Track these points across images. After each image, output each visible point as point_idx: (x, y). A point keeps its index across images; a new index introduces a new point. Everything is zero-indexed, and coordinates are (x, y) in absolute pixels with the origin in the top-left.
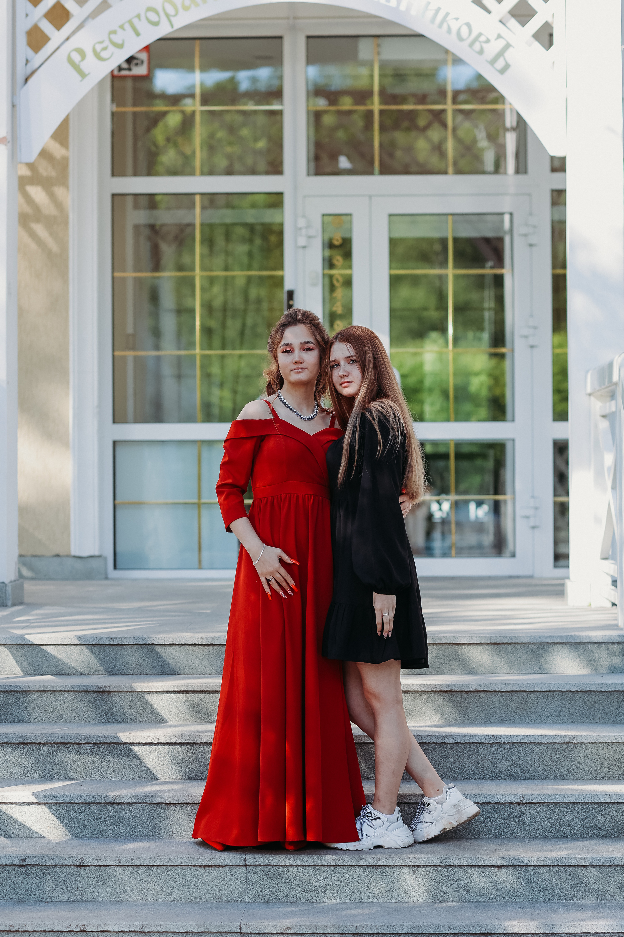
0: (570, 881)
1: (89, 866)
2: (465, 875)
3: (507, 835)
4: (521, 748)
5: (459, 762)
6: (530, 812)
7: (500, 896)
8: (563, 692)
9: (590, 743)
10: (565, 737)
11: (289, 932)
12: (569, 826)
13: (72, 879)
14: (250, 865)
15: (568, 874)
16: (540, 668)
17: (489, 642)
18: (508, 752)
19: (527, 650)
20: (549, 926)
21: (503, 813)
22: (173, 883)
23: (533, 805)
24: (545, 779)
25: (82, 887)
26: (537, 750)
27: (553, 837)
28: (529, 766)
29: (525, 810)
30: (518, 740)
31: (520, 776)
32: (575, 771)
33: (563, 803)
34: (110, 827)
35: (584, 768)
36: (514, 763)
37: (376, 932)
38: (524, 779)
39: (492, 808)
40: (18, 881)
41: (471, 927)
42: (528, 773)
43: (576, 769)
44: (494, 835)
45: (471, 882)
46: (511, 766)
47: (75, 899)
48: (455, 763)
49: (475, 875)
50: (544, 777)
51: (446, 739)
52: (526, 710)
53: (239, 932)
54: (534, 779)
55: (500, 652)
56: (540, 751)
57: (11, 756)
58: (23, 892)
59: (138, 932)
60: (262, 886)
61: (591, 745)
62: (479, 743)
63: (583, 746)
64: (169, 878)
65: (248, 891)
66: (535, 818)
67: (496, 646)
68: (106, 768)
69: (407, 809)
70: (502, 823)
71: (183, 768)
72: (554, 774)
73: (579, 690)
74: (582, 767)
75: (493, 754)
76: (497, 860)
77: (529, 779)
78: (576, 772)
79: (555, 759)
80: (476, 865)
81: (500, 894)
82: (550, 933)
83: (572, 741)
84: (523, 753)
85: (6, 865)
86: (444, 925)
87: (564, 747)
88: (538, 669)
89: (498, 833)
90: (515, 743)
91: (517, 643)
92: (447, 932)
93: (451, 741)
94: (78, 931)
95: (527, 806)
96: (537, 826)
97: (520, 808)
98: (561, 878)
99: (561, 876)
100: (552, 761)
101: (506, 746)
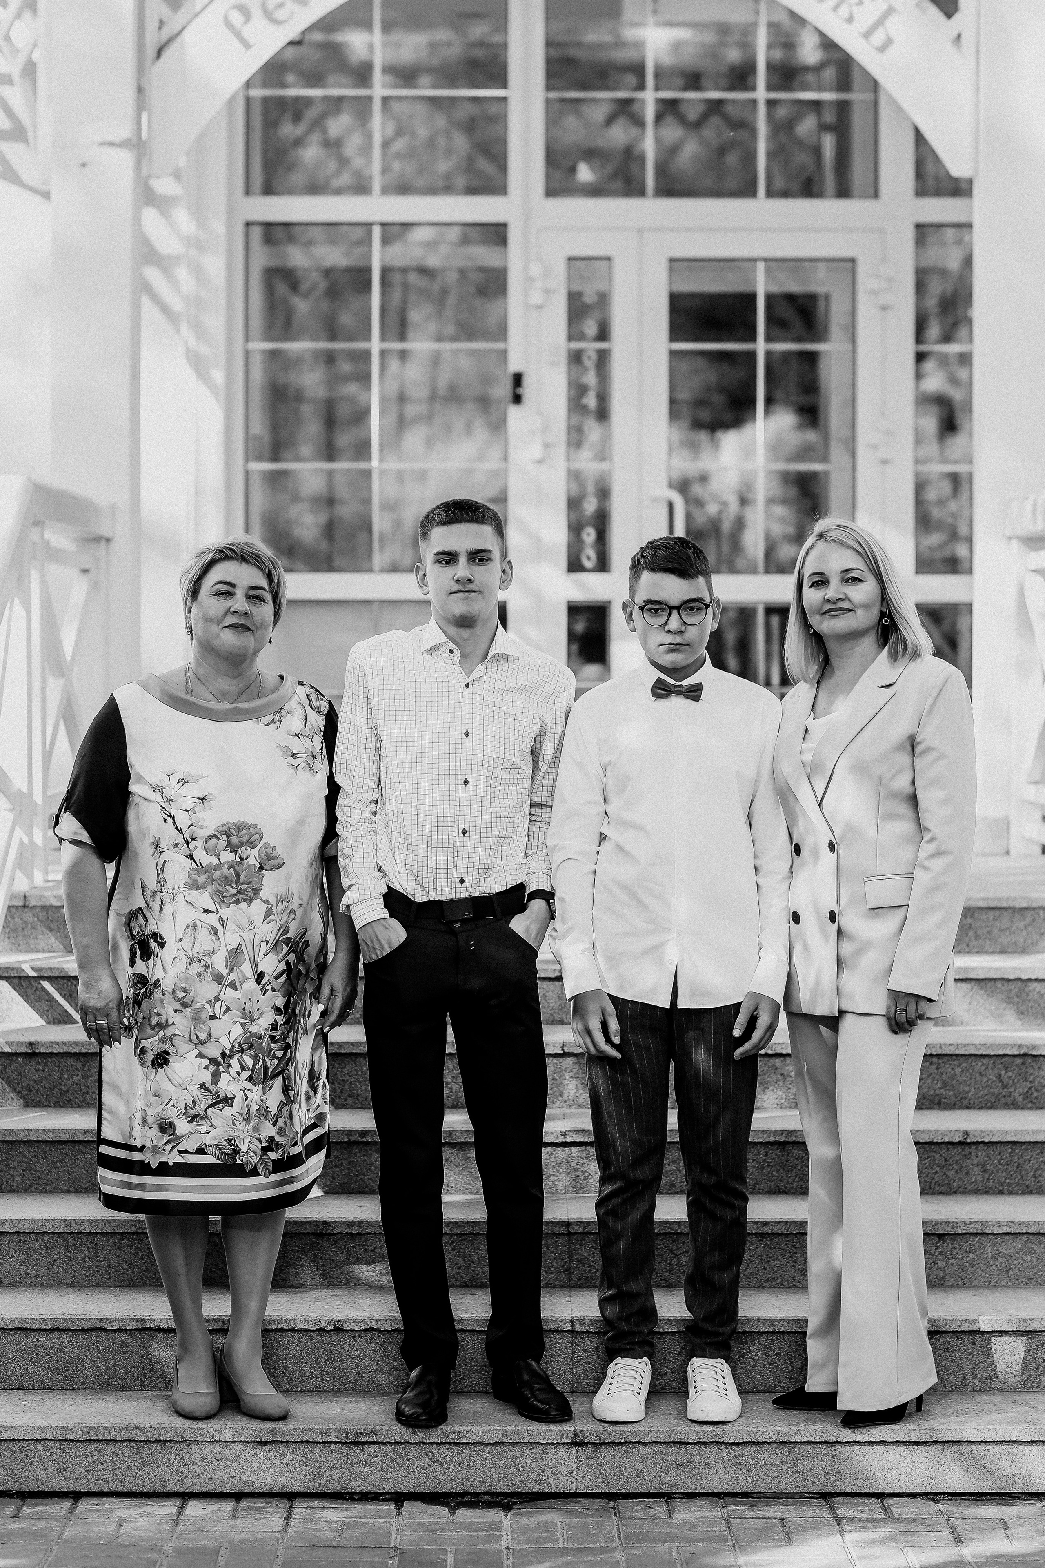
1: (334, 1234)
3: (943, 1189)
4: (956, 1062)
6: (979, 1156)
7: (943, 1278)
8: (1008, 980)
10: (1020, 1046)
12: (1034, 1176)
13: (310, 1253)
14: (576, 1233)
16: (968, 945)
18: (937, 1069)
20: (1024, 1320)
21: (937, 1157)
22: (460, 1260)
23: (981, 1145)
24: (990, 1108)
25: (323, 1265)
26: (979, 1065)
27: (1011, 1193)
28: (966, 1089)
29: (970, 1153)
30: (952, 1050)
31: (952, 1103)
32: (1034, 1096)
33: (1025, 1143)
34: (354, 1179)
36: (945, 1084)
37: (771, 1330)
38: (960, 1108)
42: (965, 1098)
43: (1035, 1094)
46: (940, 1088)
47: (314, 1283)
50: (989, 1105)
53: (570, 1331)
54: (974, 1108)
56: (983, 1068)
60: (592, 1264)
64: (454, 1253)
65: (572, 1270)
66: (984, 1165)
68: (338, 1090)
69: (796, 1151)
70: (936, 1172)
72: (1003, 1100)
73: (1033, 977)
77: (968, 1108)
78: (1036, 1098)
79: (1005, 1079)
81: (942, 1275)
83: (1031, 1052)
84: (958, 1070)
87: (1018, 1061)
88: (964, 946)
89: (930, 1187)
90: (947, 1055)
94: (331, 1330)
95: (974, 1147)
96: (987, 1176)
97: (963, 1150)
98: (1032, 1252)
99: (1033, 1249)
100: (1001, 1081)
101: (935, 1060)
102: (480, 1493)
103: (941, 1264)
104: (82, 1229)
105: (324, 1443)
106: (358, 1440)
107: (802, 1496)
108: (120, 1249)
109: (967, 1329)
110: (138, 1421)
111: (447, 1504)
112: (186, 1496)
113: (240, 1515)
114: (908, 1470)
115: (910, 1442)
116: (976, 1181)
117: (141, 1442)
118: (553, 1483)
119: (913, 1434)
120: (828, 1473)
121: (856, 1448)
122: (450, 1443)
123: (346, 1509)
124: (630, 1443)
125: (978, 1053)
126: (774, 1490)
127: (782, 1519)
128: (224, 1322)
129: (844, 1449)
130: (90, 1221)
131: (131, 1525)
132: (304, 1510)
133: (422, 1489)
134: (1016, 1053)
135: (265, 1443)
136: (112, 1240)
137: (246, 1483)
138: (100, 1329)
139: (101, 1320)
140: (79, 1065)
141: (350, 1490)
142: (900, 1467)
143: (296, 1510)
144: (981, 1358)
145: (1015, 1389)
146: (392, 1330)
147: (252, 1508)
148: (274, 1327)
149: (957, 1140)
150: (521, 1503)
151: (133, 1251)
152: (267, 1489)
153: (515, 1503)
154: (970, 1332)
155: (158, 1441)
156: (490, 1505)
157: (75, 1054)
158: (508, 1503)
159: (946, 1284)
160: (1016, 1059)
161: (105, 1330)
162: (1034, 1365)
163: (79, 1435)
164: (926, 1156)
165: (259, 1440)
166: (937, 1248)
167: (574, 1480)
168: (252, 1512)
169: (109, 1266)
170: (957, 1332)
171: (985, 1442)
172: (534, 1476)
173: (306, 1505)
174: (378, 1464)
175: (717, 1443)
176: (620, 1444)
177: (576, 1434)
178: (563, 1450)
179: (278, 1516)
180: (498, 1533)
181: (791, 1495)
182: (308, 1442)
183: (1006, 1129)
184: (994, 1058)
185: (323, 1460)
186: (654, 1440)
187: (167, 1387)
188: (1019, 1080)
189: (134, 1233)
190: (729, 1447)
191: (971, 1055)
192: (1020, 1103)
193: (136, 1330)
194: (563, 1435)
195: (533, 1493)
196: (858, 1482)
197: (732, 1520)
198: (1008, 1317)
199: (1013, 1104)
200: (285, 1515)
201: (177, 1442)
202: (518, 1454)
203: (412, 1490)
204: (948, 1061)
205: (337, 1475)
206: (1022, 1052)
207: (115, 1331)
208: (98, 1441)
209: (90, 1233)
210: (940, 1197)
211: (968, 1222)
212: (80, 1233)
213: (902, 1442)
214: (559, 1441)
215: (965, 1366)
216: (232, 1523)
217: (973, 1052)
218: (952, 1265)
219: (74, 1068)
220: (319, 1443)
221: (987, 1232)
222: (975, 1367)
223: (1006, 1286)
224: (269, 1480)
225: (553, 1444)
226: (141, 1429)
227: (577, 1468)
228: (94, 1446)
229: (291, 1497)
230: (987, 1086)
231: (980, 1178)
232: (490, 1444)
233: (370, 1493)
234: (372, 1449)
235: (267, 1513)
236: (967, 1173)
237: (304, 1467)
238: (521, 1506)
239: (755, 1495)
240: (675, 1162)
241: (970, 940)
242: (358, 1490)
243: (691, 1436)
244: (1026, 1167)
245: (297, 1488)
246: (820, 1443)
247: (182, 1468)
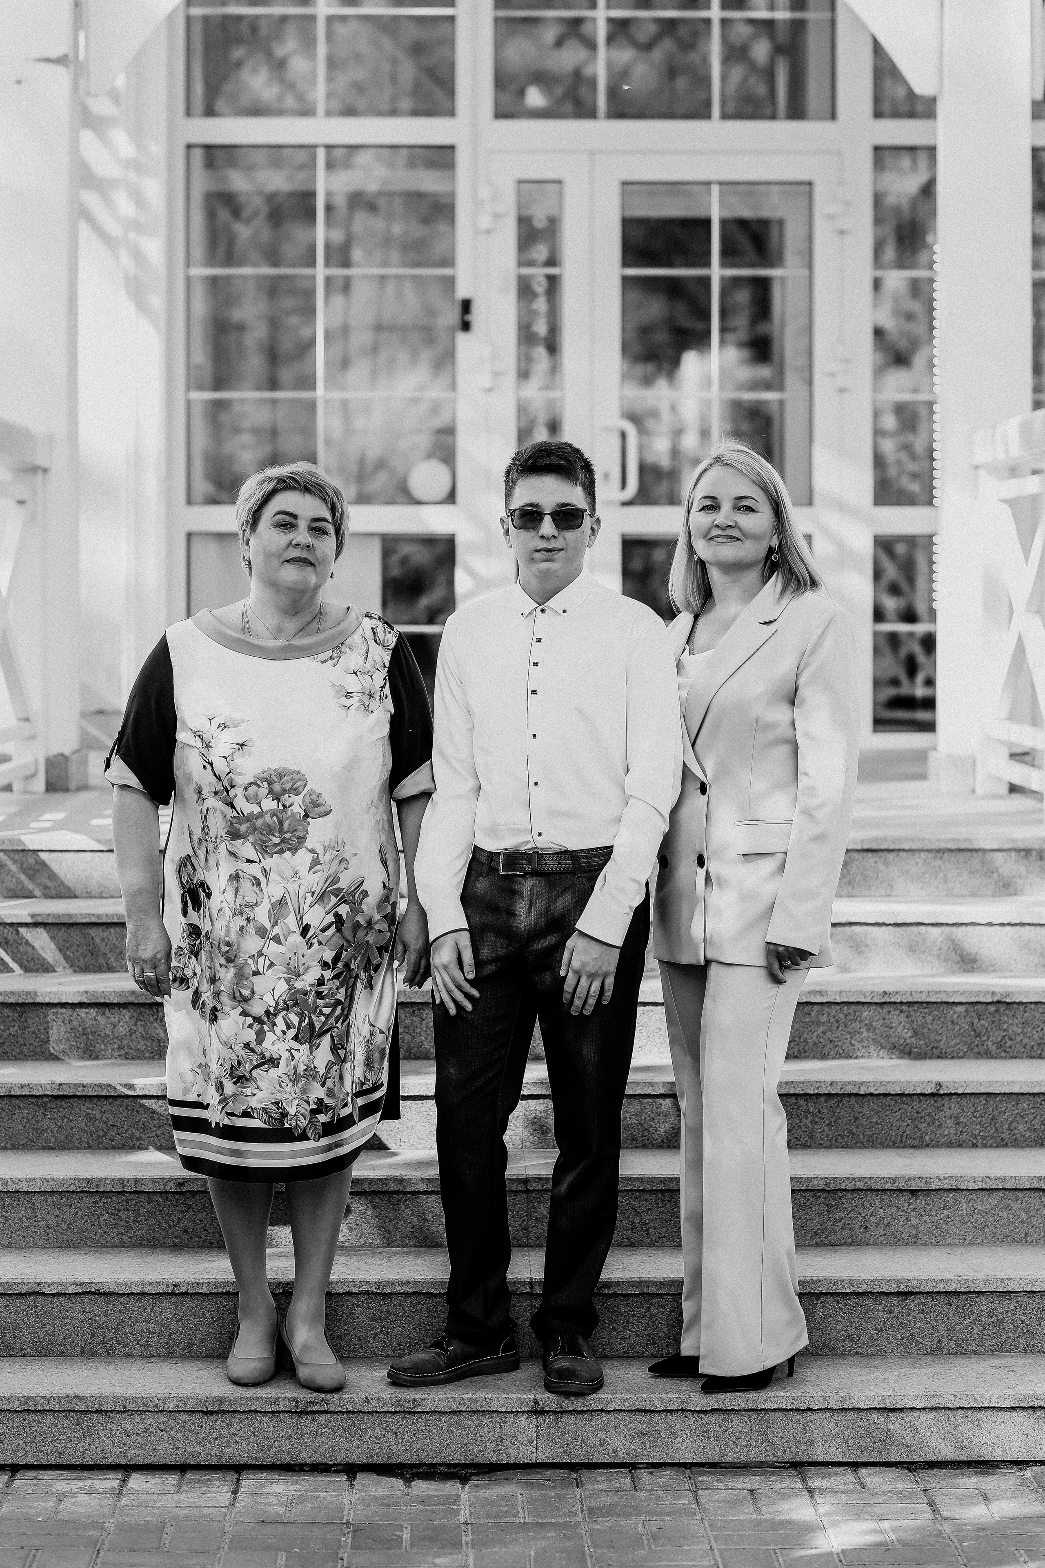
0: (1022, 1213)
2: (863, 1204)
3: (916, 1143)
4: (927, 1010)
5: (832, 1031)
6: (952, 1108)
7: (916, 1236)
9: (1031, 1003)
10: (993, 993)
11: (606, 1291)
12: (1009, 1129)
14: (534, 1191)
15: (1019, 1202)
17: (859, 847)
18: (907, 1017)
19: (918, 860)
20: (1002, 1280)
21: (909, 1109)
23: (954, 1097)
24: (962, 1057)
26: (951, 1013)
27: (985, 1146)
28: (938, 1038)
29: (943, 1105)
30: (923, 998)
31: (923, 1052)
32: (1008, 1045)
33: (1000, 1094)
35: (1021, 1040)
36: (916, 1033)
38: (931, 1058)
39: (893, 1102)
40: (173, 1216)
41: (884, 1282)
42: (936, 1048)
43: (1009, 1043)
44: (894, 1143)
45: (871, 1215)
46: (911, 1037)
48: (825, 1034)
49: (877, 1204)
50: (961, 1054)
51: (812, 996)
52: (924, 952)
53: (528, 1293)
54: (946, 1058)
55: (876, 862)
56: (955, 1015)
57: (139, 1023)
58: (180, 1233)
59: (372, 1293)
61: (1033, 1006)
62: (863, 1003)
63: (1021, 1008)
64: (408, 1211)
65: (530, 1229)
66: (956, 1117)
67: (870, 855)
70: (908, 1125)
71: (406, 1041)
72: (976, 1050)
74: (1018, 1039)
75: (884, 1019)
76: (912, 1181)
77: (939, 1057)
78: (1010, 1047)
79: (978, 1027)
80: (879, 1188)
81: (914, 1232)
82: (1003, 1292)
83: (1004, 1000)
84: (929, 1018)
85: (154, 1192)
86: (844, 1281)
87: (992, 1008)
89: (901, 1139)
90: (917, 1002)
91: (903, 850)
92: (847, 1291)
93: (819, 999)
94: (280, 1293)
95: (946, 1099)
96: (960, 1129)
97: (935, 1102)
98: (1008, 1208)
99: (1009, 1205)
100: (974, 1030)
101: (904, 1008)
102: (436, 1464)
103: (914, 1221)
104: (18, 1188)
105: (273, 1412)
106: (308, 1409)
107: (771, 1465)
108: (59, 1209)
109: (942, 1290)
110: (78, 1391)
111: (400, 1476)
112: (128, 1469)
113: (185, 1488)
114: (883, 1438)
115: (883, 1409)
116: (949, 1134)
117: (82, 1412)
118: (513, 1453)
119: (887, 1401)
120: (799, 1442)
121: (828, 1415)
122: (404, 1412)
123: (296, 1482)
124: (593, 1411)
125: (951, 1000)
126: (743, 1459)
127: (752, 1491)
128: (167, 1286)
129: (816, 1416)
130: (28, 1180)
131: (72, 1500)
132: (251, 1482)
133: (376, 1460)
134: (990, 1000)
135: (211, 1413)
136: (50, 1199)
137: (192, 1454)
138: (38, 1293)
139: (39, 1284)
140: (16, 1015)
141: (301, 1462)
142: (874, 1434)
143: (244, 1483)
144: (957, 1319)
145: (993, 1352)
146: (344, 1293)
147: (199, 1482)
148: (220, 1290)
149: (930, 1092)
150: (478, 1474)
151: (73, 1211)
152: (213, 1461)
153: (472, 1474)
154: (946, 1292)
155: (101, 1411)
156: (448, 1476)
157: (11, 1004)
158: (465, 1474)
159: (920, 1242)
160: (989, 1007)
161: (44, 1294)
162: (1012, 1326)
163: (16, 1405)
164: (897, 1108)
165: (204, 1409)
166: (910, 1204)
167: (534, 1450)
168: (198, 1485)
169: (47, 1226)
170: (932, 1292)
171: (963, 1408)
172: (492, 1446)
173: (254, 1477)
174: (329, 1434)
175: (683, 1410)
176: (582, 1412)
177: (536, 1402)
178: (522, 1419)
179: (225, 1489)
180: (455, 1507)
181: (760, 1465)
182: (256, 1411)
183: (981, 1080)
184: (967, 1006)
185: (272, 1430)
186: (617, 1407)
187: (109, 1354)
188: (992, 1029)
189: (73, 1192)
190: (696, 1415)
191: (942, 1003)
192: (993, 1053)
193: (76, 1294)
194: (522, 1403)
195: (491, 1463)
196: (831, 1450)
197: (700, 1492)
198: (985, 1278)
199: (986, 1053)
200: (232, 1488)
201: (119, 1412)
202: (476, 1422)
203: (365, 1461)
204: (919, 1008)
205: (286, 1445)
206: (995, 1000)
207: (53, 1295)
208: (36, 1411)
209: (27, 1192)
210: (911, 1151)
211: (942, 1177)
212: (17, 1192)
213: (876, 1409)
214: (519, 1410)
215: (940, 1328)
216: (177, 1497)
217: (944, 1000)
218: (925, 1222)
219: (11, 1018)
220: (268, 1412)
221: (962, 1187)
222: (951, 1329)
223: (982, 1244)
224: (215, 1451)
225: (512, 1412)
226: (81, 1398)
227: (537, 1438)
228: (32, 1416)
229: (238, 1469)
230: (959, 1035)
231: (952, 1131)
232: (446, 1412)
233: (321, 1464)
234: (322, 1419)
235: (214, 1486)
236: (940, 1126)
237: (252, 1438)
238: (479, 1478)
239: (723, 1465)
240: (637, 1115)
241: (939, 883)
242: (308, 1461)
243: (656, 1403)
244: (1001, 1119)
245: (244, 1460)
246: (791, 1410)
247: (125, 1439)
